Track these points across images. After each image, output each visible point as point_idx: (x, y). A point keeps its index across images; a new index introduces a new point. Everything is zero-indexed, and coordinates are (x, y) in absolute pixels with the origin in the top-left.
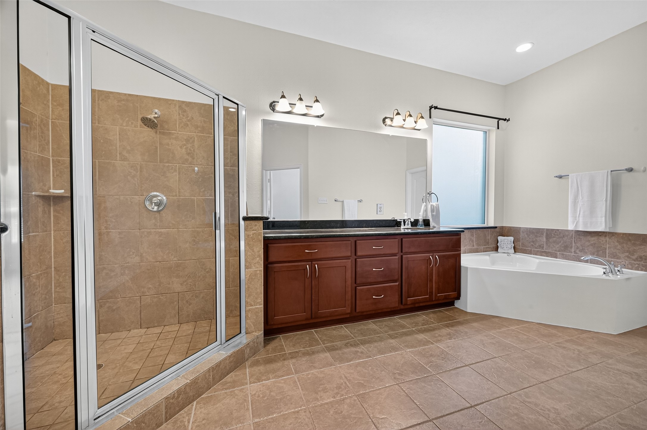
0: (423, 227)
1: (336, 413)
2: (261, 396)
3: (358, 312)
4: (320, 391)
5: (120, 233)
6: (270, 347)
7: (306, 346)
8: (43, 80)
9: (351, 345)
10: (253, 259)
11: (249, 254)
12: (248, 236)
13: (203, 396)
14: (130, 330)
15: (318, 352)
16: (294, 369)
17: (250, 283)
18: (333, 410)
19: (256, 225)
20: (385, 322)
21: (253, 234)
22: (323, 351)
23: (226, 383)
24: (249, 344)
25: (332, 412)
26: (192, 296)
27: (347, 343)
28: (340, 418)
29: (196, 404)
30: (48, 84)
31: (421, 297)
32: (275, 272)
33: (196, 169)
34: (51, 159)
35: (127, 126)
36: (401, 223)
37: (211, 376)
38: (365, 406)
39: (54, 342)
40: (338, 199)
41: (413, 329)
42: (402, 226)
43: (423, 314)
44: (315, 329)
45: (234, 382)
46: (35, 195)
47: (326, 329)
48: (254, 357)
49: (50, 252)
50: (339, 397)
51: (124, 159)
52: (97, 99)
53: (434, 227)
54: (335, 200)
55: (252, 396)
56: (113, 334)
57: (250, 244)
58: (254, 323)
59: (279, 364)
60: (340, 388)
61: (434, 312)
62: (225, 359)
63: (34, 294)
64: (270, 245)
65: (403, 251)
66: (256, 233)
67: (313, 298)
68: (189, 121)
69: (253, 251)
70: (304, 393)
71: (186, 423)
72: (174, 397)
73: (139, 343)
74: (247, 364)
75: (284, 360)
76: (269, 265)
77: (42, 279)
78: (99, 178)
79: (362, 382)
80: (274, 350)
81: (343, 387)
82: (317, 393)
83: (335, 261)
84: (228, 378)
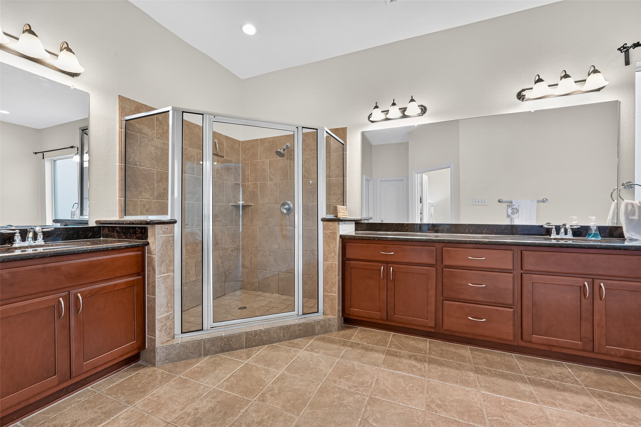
0: (600, 238)
1: (338, 398)
2: (303, 360)
3: (445, 330)
4: (344, 378)
5: (269, 228)
6: (342, 332)
7: (372, 342)
8: (236, 140)
9: (416, 359)
10: (330, 254)
11: (326, 249)
12: (326, 234)
13: (273, 344)
14: (273, 293)
15: (377, 351)
16: (343, 354)
17: (327, 273)
18: (339, 396)
19: (332, 226)
20: (489, 353)
21: (329, 233)
22: (383, 352)
23: (292, 343)
24: (319, 322)
25: (335, 396)
26: (308, 278)
27: (413, 356)
28: (337, 403)
29: (267, 347)
30: (239, 141)
31: (562, 340)
32: (351, 268)
33: (311, 182)
34: (241, 184)
35: (273, 158)
36: (552, 230)
37: (282, 333)
38: (368, 408)
39: (240, 289)
40: (504, 200)
41: (525, 376)
42: (552, 235)
43: (570, 367)
44: (395, 332)
45: (297, 344)
46: (231, 205)
47: (406, 337)
48: (324, 335)
49: (239, 238)
50: (354, 390)
51: (271, 180)
52: (259, 145)
53: (631, 240)
54: (498, 201)
55: (298, 357)
56: (265, 293)
57: (327, 241)
58: (330, 307)
59: (336, 346)
60: (363, 384)
61: (595, 371)
62: (295, 325)
63: (230, 260)
64: (347, 244)
65: (524, 269)
66: (332, 232)
67: (389, 300)
68: (306, 146)
69: (330, 247)
70: (332, 373)
71: (253, 354)
72: (252, 335)
73: (271, 302)
74: (316, 337)
75: (343, 345)
76: (347, 262)
77: (234, 252)
78: (260, 194)
79: (388, 390)
80: (343, 336)
81: (365, 385)
82: (340, 377)
83: (414, 266)
84: (295, 341)
